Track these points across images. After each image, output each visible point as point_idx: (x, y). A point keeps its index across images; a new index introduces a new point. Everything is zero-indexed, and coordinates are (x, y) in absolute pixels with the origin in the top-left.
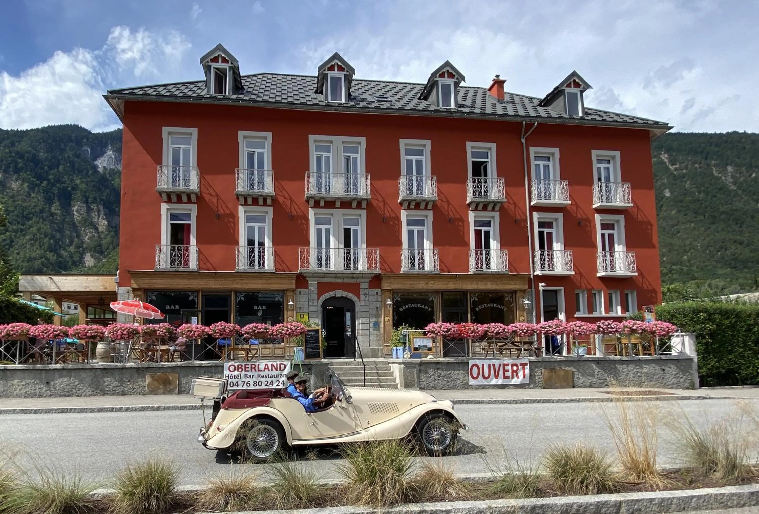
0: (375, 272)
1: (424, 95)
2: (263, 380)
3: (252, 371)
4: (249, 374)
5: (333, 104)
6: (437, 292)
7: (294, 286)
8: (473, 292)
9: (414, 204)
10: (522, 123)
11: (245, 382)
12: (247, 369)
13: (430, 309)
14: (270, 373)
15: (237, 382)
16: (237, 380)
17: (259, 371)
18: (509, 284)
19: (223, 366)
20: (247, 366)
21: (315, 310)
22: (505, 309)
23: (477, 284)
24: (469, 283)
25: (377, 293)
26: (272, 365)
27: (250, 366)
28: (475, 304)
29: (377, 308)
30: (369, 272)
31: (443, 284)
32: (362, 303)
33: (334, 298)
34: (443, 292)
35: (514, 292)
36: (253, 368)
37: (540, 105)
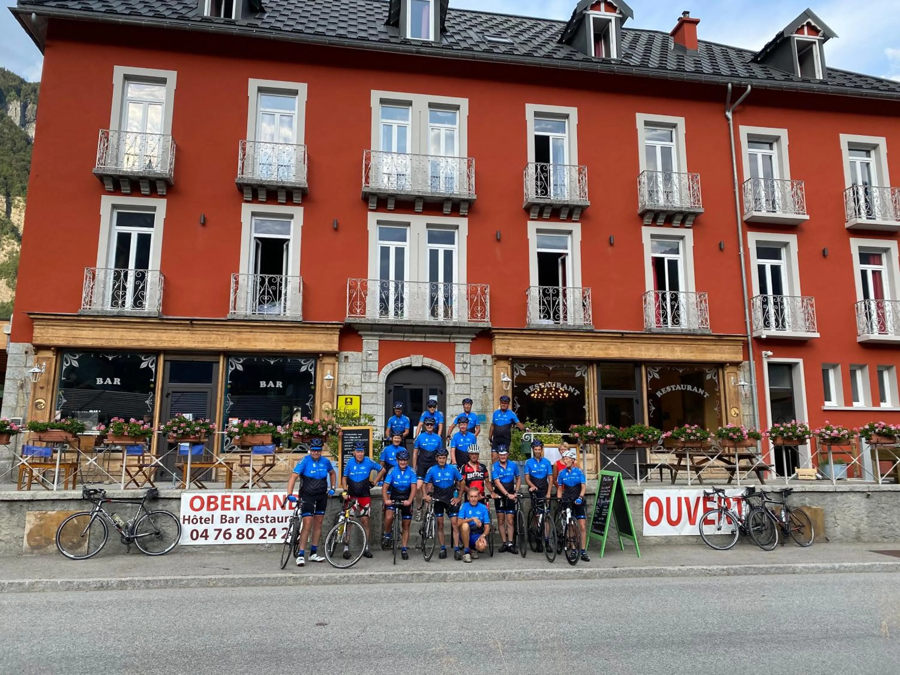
0: (480, 325)
1: (567, 37)
2: (256, 527)
3: (235, 509)
4: (230, 514)
5: (413, 43)
6: (589, 362)
7: (335, 347)
8: (650, 363)
9: (550, 211)
10: (727, 87)
11: (220, 530)
12: (226, 506)
13: (577, 392)
14: (272, 514)
15: (206, 531)
16: (204, 526)
17: (249, 508)
18: (713, 352)
19: (180, 499)
20: (226, 500)
21: (373, 391)
22: (707, 394)
23: (658, 350)
24: (643, 348)
25: (485, 361)
26: (276, 498)
27: (231, 500)
28: (654, 385)
29: (485, 387)
30: (471, 324)
31: (600, 349)
32: (459, 379)
33: (409, 368)
34: (599, 362)
35: (720, 365)
36: (238, 502)
37: (754, 61)
